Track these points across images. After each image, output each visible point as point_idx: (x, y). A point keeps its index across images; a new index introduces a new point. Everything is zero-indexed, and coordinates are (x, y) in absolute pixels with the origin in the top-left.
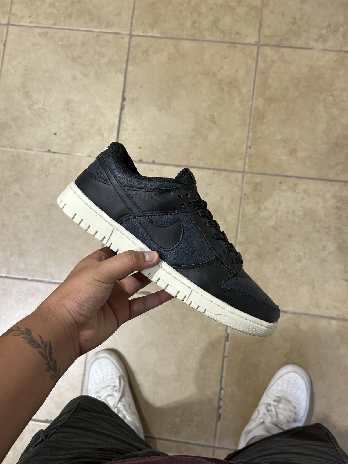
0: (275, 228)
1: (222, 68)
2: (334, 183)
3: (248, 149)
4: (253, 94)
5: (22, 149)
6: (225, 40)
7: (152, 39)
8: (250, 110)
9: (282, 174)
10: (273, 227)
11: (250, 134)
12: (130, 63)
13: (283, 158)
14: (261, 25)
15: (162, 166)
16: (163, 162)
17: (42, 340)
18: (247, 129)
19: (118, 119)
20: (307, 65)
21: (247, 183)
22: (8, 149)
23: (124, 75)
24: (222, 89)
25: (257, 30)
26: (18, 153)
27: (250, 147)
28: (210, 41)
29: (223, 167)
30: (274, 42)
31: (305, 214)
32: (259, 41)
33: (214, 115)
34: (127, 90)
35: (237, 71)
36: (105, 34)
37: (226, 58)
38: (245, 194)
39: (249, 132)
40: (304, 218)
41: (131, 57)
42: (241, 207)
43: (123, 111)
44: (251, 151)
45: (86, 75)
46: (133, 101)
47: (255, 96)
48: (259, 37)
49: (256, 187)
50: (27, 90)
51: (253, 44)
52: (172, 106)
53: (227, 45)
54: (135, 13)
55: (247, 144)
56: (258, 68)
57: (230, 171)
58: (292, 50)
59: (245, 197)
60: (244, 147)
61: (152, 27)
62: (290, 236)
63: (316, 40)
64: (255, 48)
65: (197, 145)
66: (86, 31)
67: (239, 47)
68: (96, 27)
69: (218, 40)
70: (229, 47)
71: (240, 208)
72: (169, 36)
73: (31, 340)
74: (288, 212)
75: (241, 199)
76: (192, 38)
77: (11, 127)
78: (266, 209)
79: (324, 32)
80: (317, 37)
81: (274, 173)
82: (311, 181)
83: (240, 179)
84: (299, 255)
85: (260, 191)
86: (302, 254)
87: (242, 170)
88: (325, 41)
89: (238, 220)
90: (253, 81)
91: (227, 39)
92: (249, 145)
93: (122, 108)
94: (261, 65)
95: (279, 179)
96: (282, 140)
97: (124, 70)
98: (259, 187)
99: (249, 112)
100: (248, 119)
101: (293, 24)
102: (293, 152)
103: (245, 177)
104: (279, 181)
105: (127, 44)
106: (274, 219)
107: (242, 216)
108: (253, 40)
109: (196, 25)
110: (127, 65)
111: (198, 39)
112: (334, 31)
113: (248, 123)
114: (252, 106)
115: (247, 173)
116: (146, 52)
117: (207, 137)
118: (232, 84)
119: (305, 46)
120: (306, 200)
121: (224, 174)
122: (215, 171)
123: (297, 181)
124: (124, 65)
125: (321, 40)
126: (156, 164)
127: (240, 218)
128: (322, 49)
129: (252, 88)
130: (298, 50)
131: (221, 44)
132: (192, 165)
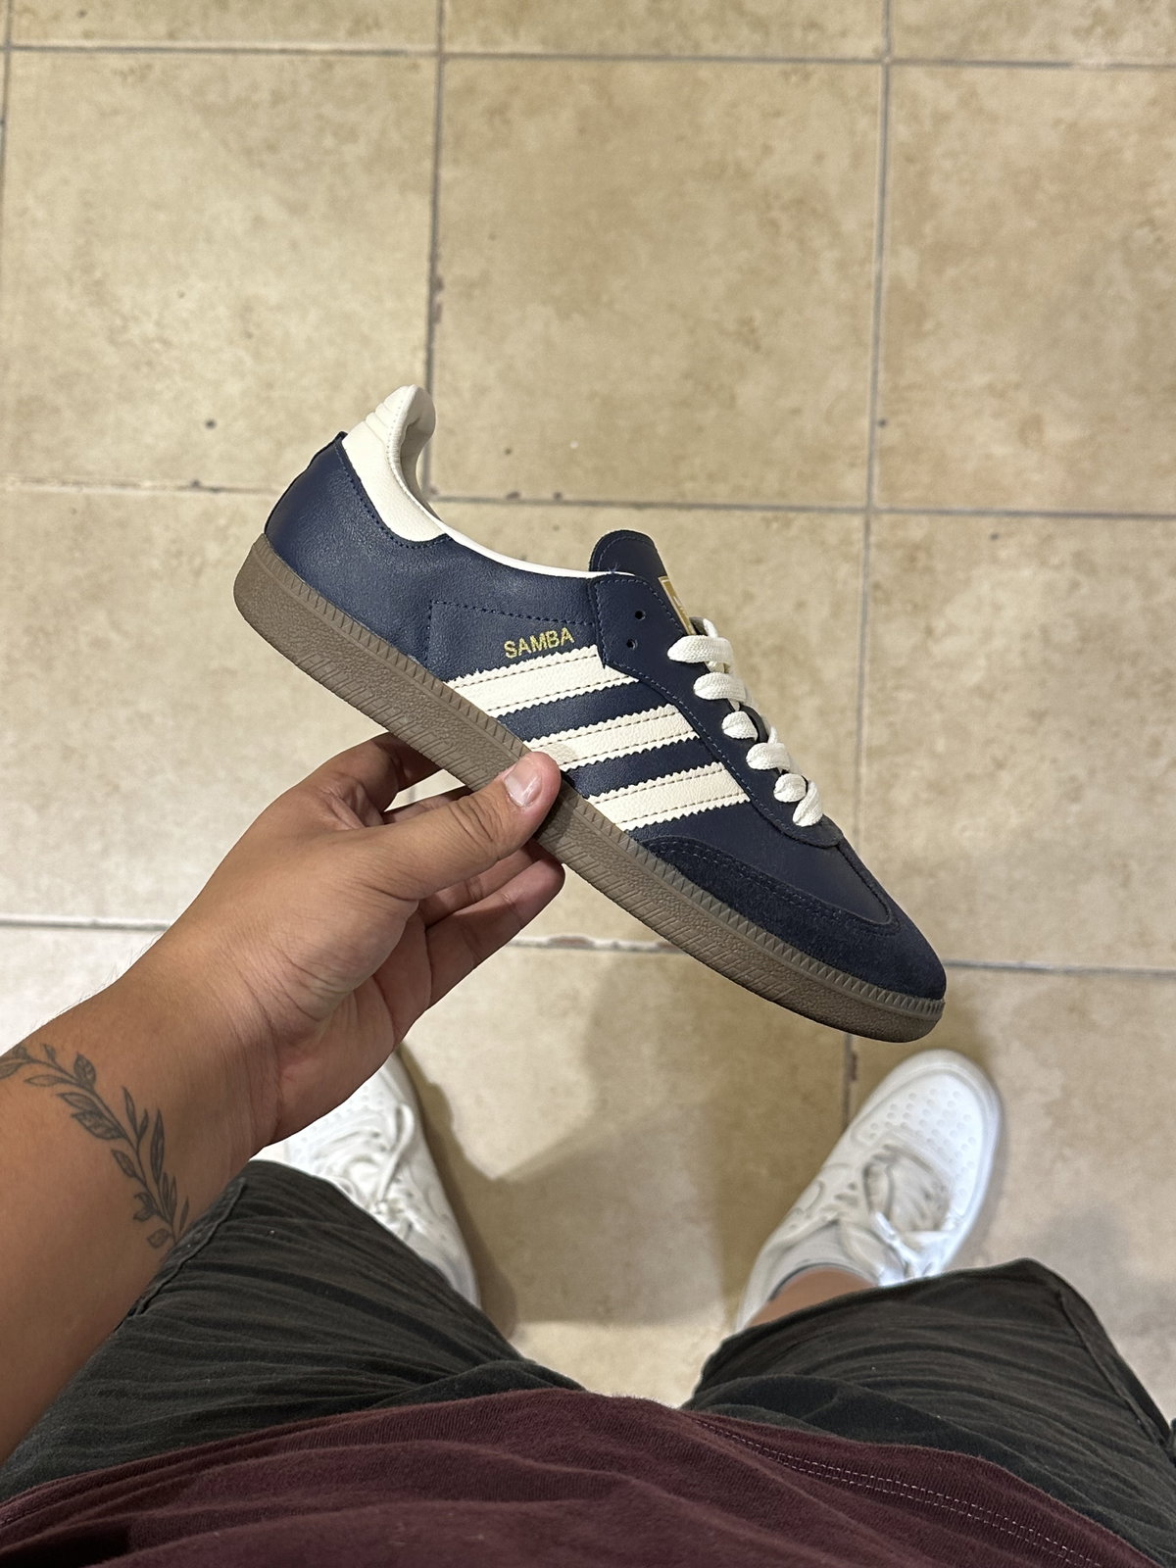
0: (985, 693)
1: (767, 150)
3: (879, 431)
4: (881, 236)
5: (101, 484)
6: (769, 52)
8: (872, 293)
9: (999, 507)
10: (978, 690)
11: (882, 376)
12: (446, 154)
13: (999, 450)
15: (587, 509)
16: (591, 496)
17: (130, 1105)
18: (868, 361)
19: (421, 355)
20: (1057, 122)
21: (880, 546)
22: (52, 488)
23: (428, 198)
24: (774, 224)
25: (879, 11)
26: (88, 499)
27: (883, 423)
28: (719, 59)
29: (796, 501)
30: (938, 50)
31: (1084, 639)
32: (889, 49)
33: (751, 320)
34: (444, 251)
35: (819, 158)
36: (352, 58)
37: (778, 114)
38: (877, 586)
39: (875, 373)
40: (1080, 652)
41: (447, 132)
42: (868, 630)
43: (438, 329)
44: (891, 436)
45: (297, 209)
46: (469, 288)
47: (887, 242)
48: (887, 32)
49: (913, 557)
50: (97, 274)
51: (868, 62)
52: (605, 298)
53: (777, 68)
55: (873, 412)
56: (892, 143)
57: (821, 510)
58: (1002, 72)
59: (879, 594)
60: (865, 423)
61: (513, 24)
62: (1039, 716)
63: (1083, 34)
64: (876, 72)
65: (700, 429)
66: (283, 51)
67: (821, 72)
68: (318, 36)
69: (746, 52)
70: (786, 75)
71: (863, 637)
72: (573, 50)
73: (88, 1109)
74: (1026, 637)
75: (865, 603)
76: (656, 52)
78: (952, 630)
80: (1086, 22)
81: (969, 508)
82: (1098, 522)
83: (859, 536)
84: (1073, 779)
85: (929, 570)
86: (1080, 772)
87: (861, 504)
88: (1112, 34)
89: (861, 676)
90: (877, 189)
91: (776, 48)
92: (879, 417)
93: (434, 317)
94: (901, 132)
95: (987, 525)
96: (990, 389)
97: (428, 184)
98: (922, 556)
99: (872, 303)
100: (871, 322)
102: (1030, 428)
103: (875, 527)
104: (991, 531)
105: (431, 90)
106: (982, 662)
107: (873, 661)
108: (867, 44)
110: (437, 164)
111: (674, 53)
113: (869, 338)
114: (879, 279)
115: (878, 512)
116: (498, 112)
117: (733, 398)
118: (806, 205)
119: (1048, 57)
120: (1084, 590)
121: (801, 520)
122: (770, 514)
123: (1051, 526)
124: (427, 164)
125: (1099, 30)
126: (568, 503)
127: (867, 668)
128: (1106, 65)
129: (876, 217)
130: (1026, 72)
131: (757, 66)
132: (690, 499)
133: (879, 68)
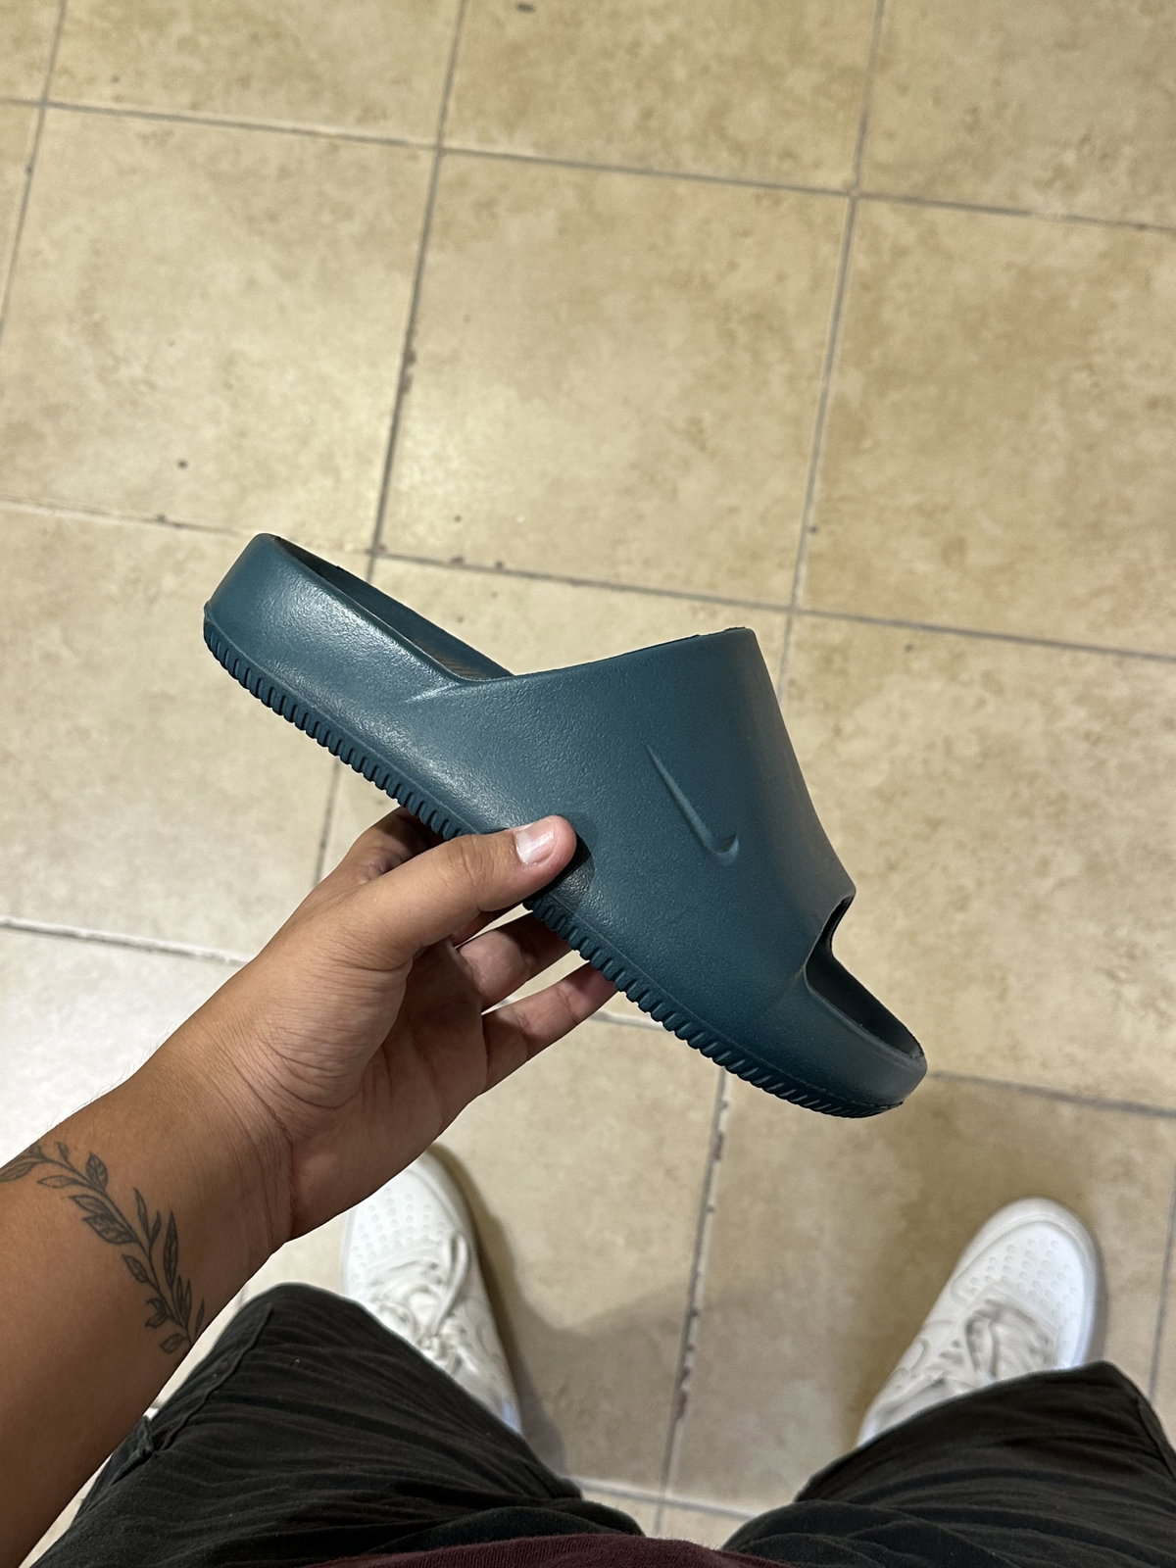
0: (886, 796)
1: (733, 266)
2: (1083, 655)
3: (809, 537)
4: (831, 356)
5: (74, 509)
6: (745, 176)
7: (506, 163)
8: (816, 408)
9: (916, 620)
10: (879, 792)
11: (818, 486)
12: (434, 239)
13: (922, 567)
14: (864, 128)
15: (526, 581)
16: (531, 568)
17: (142, 1208)
18: (805, 470)
19: (388, 421)
20: (1009, 266)
21: (799, 645)
22: (27, 509)
23: (411, 278)
24: (731, 336)
25: (852, 147)
26: (59, 522)
27: (814, 530)
28: (697, 178)
29: (724, 593)
30: (904, 188)
31: (985, 754)
32: (857, 183)
33: (700, 421)
34: (421, 328)
35: (781, 278)
36: (354, 144)
37: (746, 233)
38: (792, 683)
39: (812, 482)
40: (980, 767)
41: (437, 220)
43: (406, 400)
44: (818, 542)
45: (288, 275)
46: (439, 363)
47: (836, 361)
48: (857, 168)
49: (830, 659)
50: (97, 317)
51: (836, 193)
52: (565, 387)
53: (751, 191)
54: (457, 78)
55: (805, 518)
56: (851, 271)
57: (747, 605)
58: (962, 214)
59: (794, 690)
60: (796, 528)
61: (510, 127)
62: (934, 824)
63: (1043, 186)
64: (844, 204)
65: (641, 517)
66: (295, 131)
67: (791, 199)
68: (328, 120)
69: (723, 174)
70: (758, 198)
72: (563, 155)
73: (99, 1212)
74: (930, 747)
76: (638, 165)
77: (41, 437)
78: (860, 732)
79: (1069, 157)
80: (1047, 175)
81: (887, 617)
82: (1009, 646)
83: (780, 634)
84: (961, 888)
85: (843, 673)
86: (969, 883)
87: (785, 602)
88: (1071, 189)
90: (832, 312)
91: (752, 173)
92: (812, 521)
93: (404, 386)
94: (861, 261)
95: (903, 636)
96: (920, 509)
97: (413, 265)
98: (837, 659)
99: (816, 417)
100: (812, 435)
101: (971, 129)
102: (953, 550)
103: (796, 626)
104: (905, 642)
105: (427, 180)
106: (885, 766)
108: (836, 177)
109: (654, 124)
110: (424, 246)
111: (657, 168)
112: (1104, 156)
113: (809, 450)
114: (825, 395)
115: (802, 613)
116: (486, 206)
117: (675, 491)
118: (765, 320)
119: (1007, 203)
120: (991, 708)
121: (728, 612)
122: (697, 604)
123: (963, 644)
124: (415, 247)
125: (1059, 184)
126: (508, 573)
128: (1062, 216)
129: (827, 337)
130: (984, 217)
131: (731, 188)
132: (625, 581)
133: (847, 201)
